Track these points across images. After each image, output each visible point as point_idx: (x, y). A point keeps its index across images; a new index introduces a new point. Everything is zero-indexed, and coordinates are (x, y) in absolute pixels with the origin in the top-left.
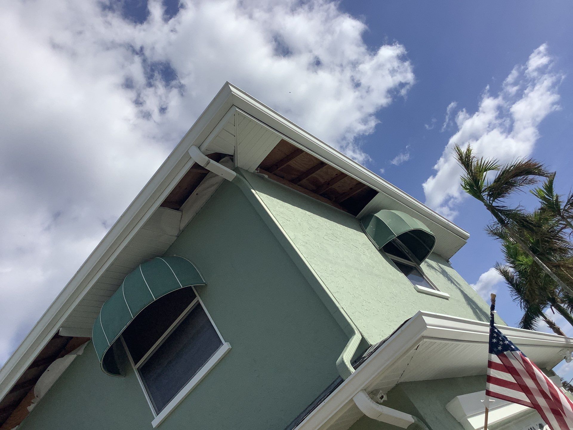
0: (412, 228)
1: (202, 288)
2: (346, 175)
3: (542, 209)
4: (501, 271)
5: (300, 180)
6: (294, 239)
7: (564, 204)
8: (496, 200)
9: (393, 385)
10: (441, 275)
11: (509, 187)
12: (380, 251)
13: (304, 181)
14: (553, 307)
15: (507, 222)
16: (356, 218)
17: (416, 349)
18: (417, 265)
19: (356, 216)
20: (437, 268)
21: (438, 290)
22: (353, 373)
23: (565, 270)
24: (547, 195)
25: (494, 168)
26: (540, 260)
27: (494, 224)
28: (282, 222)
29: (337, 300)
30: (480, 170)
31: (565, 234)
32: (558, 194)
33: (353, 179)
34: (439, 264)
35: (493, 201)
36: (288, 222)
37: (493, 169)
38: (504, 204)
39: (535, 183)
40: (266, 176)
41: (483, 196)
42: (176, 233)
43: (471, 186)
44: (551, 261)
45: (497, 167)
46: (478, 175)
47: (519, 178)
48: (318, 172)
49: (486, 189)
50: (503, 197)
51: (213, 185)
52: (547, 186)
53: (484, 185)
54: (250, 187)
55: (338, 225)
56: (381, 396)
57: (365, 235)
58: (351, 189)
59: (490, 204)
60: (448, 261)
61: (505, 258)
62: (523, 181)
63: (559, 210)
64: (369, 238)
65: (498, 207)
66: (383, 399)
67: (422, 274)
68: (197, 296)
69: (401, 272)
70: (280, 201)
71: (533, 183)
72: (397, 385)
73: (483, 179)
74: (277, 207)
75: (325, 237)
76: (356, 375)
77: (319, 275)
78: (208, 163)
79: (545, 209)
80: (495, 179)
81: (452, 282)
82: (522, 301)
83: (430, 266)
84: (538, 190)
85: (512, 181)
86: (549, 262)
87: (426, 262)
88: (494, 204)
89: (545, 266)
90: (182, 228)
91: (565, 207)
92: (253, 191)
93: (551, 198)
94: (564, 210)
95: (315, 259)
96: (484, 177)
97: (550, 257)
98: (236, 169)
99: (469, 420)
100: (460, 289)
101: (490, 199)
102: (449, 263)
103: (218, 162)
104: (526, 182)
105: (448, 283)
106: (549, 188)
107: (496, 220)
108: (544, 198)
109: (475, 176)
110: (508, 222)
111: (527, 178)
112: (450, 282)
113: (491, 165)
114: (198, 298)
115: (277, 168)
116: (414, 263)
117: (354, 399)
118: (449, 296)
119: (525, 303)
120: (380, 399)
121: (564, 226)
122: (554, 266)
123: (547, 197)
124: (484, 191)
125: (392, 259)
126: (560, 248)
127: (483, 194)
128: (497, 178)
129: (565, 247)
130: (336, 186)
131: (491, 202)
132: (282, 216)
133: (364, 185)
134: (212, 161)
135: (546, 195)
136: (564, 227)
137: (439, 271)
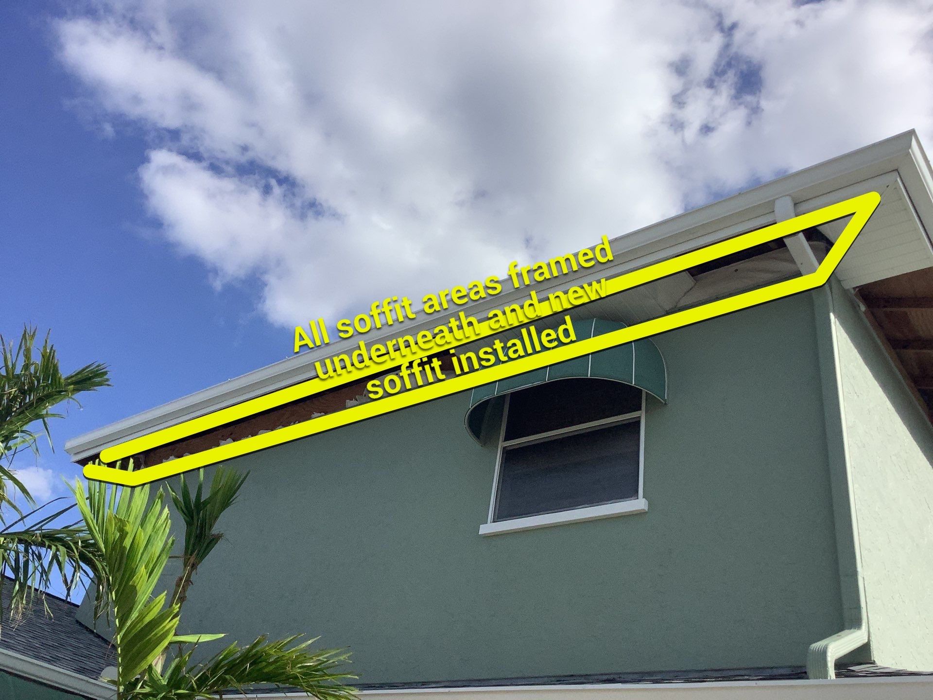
1: (655, 404)
5: (905, 347)
6: (852, 427)
13: (910, 353)
22: (830, 678)
28: (847, 390)
29: (863, 561)
36: (856, 397)
40: (863, 308)
42: (668, 306)
54: (831, 308)
68: (642, 409)
74: (852, 364)
76: (834, 685)
90: (682, 304)
92: (832, 316)
95: (864, 478)
114: (642, 414)
115: (885, 307)
132: (852, 381)
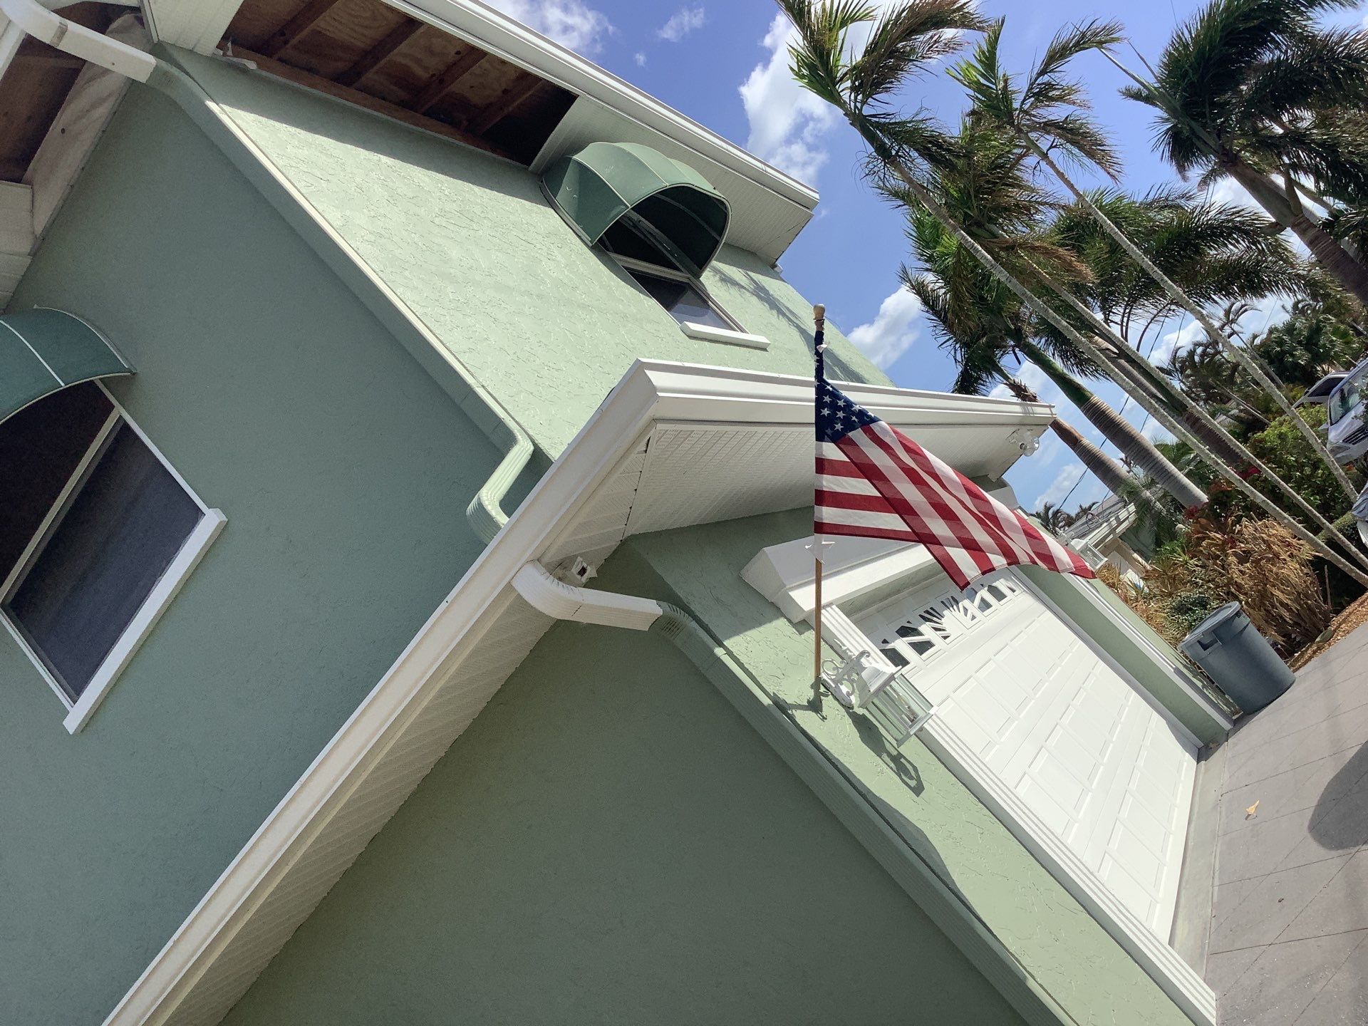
0: (666, 184)
1: (125, 383)
2: (483, 54)
3: (973, 113)
4: (912, 285)
5: (359, 75)
6: (344, 225)
7: (1022, 96)
8: (870, 99)
9: (614, 543)
10: (754, 300)
11: (900, 65)
12: (593, 248)
13: (371, 77)
14: (1017, 350)
15: (897, 152)
16: (532, 172)
17: (646, 451)
18: (692, 278)
19: (529, 165)
20: (743, 284)
21: (742, 331)
22: (504, 525)
23: (1026, 255)
24: (983, 75)
25: (865, 16)
26: (968, 237)
27: (868, 159)
28: (304, 184)
29: (469, 368)
30: (830, 24)
31: (1027, 170)
32: (1008, 73)
33: (503, 62)
34: (749, 273)
35: (864, 103)
36: (324, 184)
37: (860, 20)
38: (889, 109)
39: (958, 48)
40: (252, 65)
41: (841, 91)
42: (26, 247)
43: (811, 67)
44: (996, 238)
45: (870, 12)
46: (827, 38)
47: (921, 38)
48: (404, 47)
49: (846, 74)
50: (887, 90)
51: (101, 101)
52: (983, 53)
53: (841, 63)
54: (203, 96)
55: (476, 189)
56: (580, 568)
57: (553, 212)
58: (505, 92)
59: (857, 112)
60: (774, 266)
61: (912, 250)
62: (932, 47)
63: (1010, 112)
64: (564, 218)
65: (874, 116)
66: (586, 575)
67: (705, 297)
68: (115, 404)
69: (648, 296)
70: (298, 130)
71: (953, 48)
72: (624, 543)
73: (839, 47)
74: (290, 146)
75: (437, 221)
76: (512, 528)
77: (417, 313)
78: (62, 32)
79: (981, 114)
80: (867, 48)
81: (780, 312)
82: (958, 345)
83: (726, 280)
84: (964, 66)
85: (904, 47)
86: (992, 240)
87: (717, 271)
88: (867, 111)
89: (980, 249)
90: (39, 229)
91: (1023, 103)
92: (212, 105)
93: (992, 83)
94: (1022, 110)
95: (407, 273)
96: (840, 42)
97: (994, 228)
98: (157, 49)
99: (792, 594)
100: (798, 327)
101: (856, 98)
102: (776, 269)
103: (103, 33)
104: (937, 47)
105: (773, 316)
106: (987, 58)
107: (871, 149)
108: (979, 88)
109: (817, 41)
110: (899, 154)
111: (940, 37)
112: (775, 312)
113: (857, 9)
114: (119, 411)
115: (286, 42)
116: (686, 274)
117: (514, 584)
118: (769, 342)
119: (963, 350)
120: (579, 577)
121: (1025, 150)
122: (1002, 249)
123: (982, 81)
124: (841, 79)
125: (626, 268)
126: (1017, 205)
127: (840, 87)
128: (871, 44)
129: (1029, 201)
130: (462, 85)
131: (859, 105)
132: (304, 167)
133: (537, 79)
134: (73, 26)
135: (981, 76)
136: (1025, 153)
137: (748, 291)
